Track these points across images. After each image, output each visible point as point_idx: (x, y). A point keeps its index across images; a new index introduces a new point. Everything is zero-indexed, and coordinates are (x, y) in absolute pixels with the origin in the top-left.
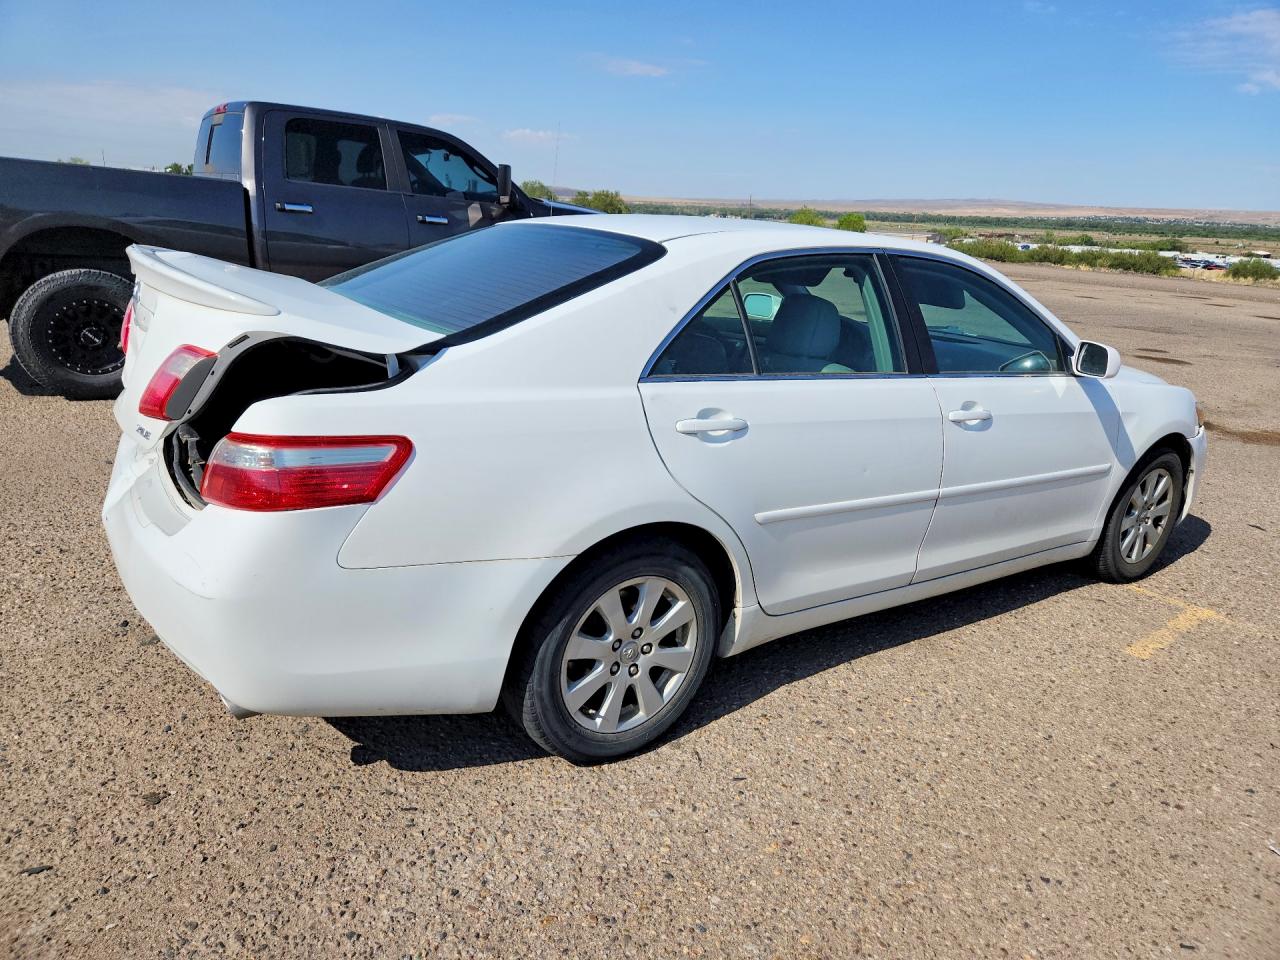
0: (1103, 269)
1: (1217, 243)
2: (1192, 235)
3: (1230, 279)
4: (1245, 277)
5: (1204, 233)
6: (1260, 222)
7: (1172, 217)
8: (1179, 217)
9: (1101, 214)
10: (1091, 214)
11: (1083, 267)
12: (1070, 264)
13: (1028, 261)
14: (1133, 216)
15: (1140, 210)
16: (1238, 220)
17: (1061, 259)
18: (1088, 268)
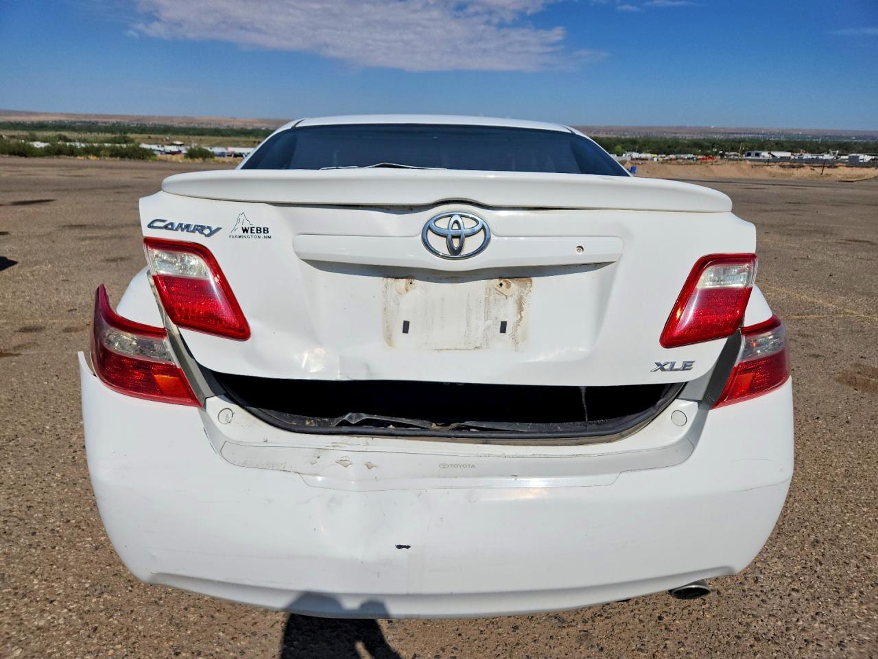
0: (107, 158)
1: (150, 137)
2: (132, 133)
3: (189, 160)
4: (197, 158)
5: (139, 131)
6: (169, 123)
7: (114, 121)
8: (119, 120)
9: (63, 119)
10: (57, 118)
11: (92, 158)
12: (81, 156)
13: (47, 155)
14: (87, 120)
15: (91, 116)
16: (157, 122)
17: (72, 152)
18: (95, 158)
